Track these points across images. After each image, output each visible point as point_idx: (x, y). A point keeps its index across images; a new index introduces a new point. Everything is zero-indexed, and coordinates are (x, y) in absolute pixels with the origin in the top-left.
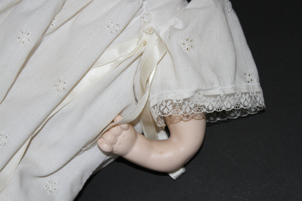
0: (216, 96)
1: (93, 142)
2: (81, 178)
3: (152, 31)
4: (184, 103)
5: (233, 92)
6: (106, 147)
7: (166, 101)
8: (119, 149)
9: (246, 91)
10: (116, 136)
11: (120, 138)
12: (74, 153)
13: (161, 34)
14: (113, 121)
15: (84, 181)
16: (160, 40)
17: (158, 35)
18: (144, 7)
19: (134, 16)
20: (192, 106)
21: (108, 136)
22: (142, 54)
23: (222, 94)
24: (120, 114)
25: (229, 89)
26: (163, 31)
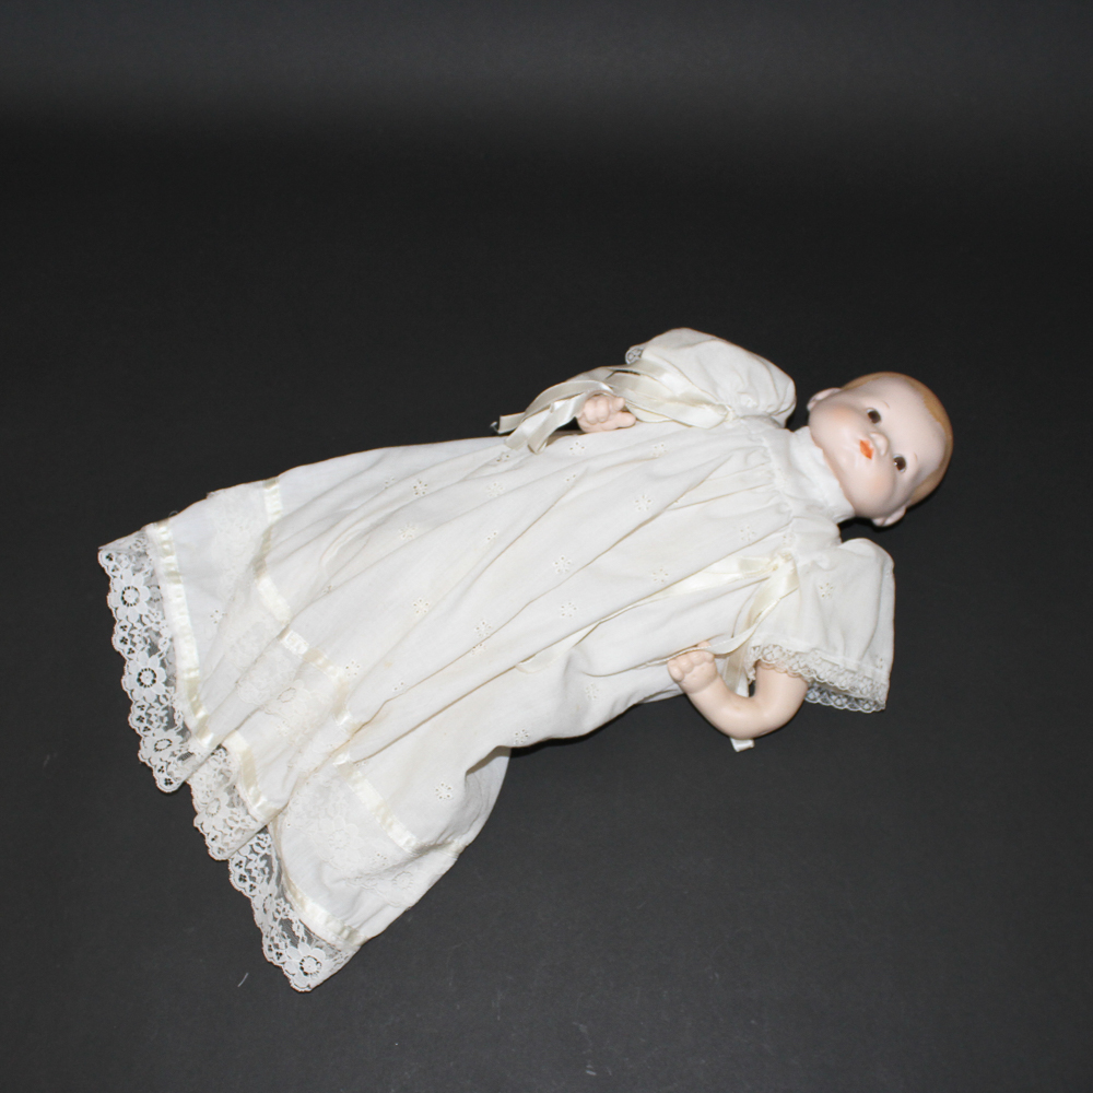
0: (834, 665)
1: (663, 660)
2: (629, 700)
3: (788, 558)
4: (793, 657)
5: (855, 669)
6: (676, 673)
7: (775, 646)
8: (690, 682)
9: (870, 676)
10: (693, 665)
11: (697, 670)
12: (633, 665)
13: (799, 565)
14: (696, 646)
15: (630, 704)
16: (795, 572)
17: (795, 565)
18: (791, 525)
19: (775, 531)
20: (802, 665)
21: (683, 662)
22: (766, 579)
23: (842, 666)
24: (707, 640)
25: (852, 663)
26: (803, 562)
